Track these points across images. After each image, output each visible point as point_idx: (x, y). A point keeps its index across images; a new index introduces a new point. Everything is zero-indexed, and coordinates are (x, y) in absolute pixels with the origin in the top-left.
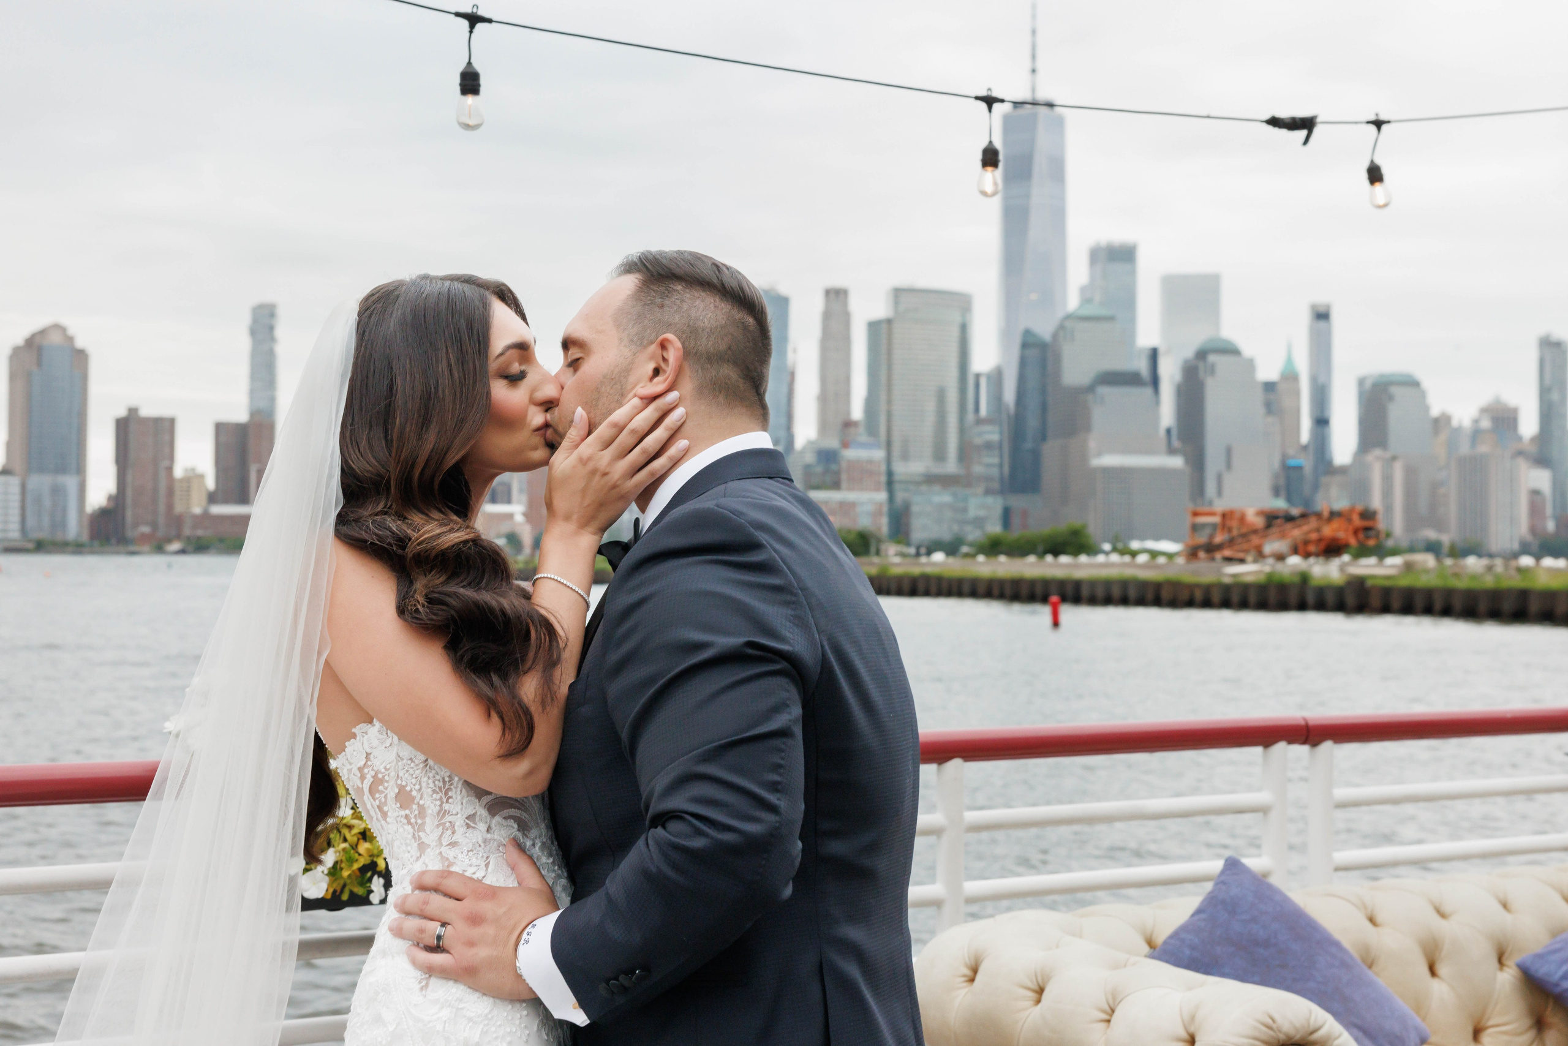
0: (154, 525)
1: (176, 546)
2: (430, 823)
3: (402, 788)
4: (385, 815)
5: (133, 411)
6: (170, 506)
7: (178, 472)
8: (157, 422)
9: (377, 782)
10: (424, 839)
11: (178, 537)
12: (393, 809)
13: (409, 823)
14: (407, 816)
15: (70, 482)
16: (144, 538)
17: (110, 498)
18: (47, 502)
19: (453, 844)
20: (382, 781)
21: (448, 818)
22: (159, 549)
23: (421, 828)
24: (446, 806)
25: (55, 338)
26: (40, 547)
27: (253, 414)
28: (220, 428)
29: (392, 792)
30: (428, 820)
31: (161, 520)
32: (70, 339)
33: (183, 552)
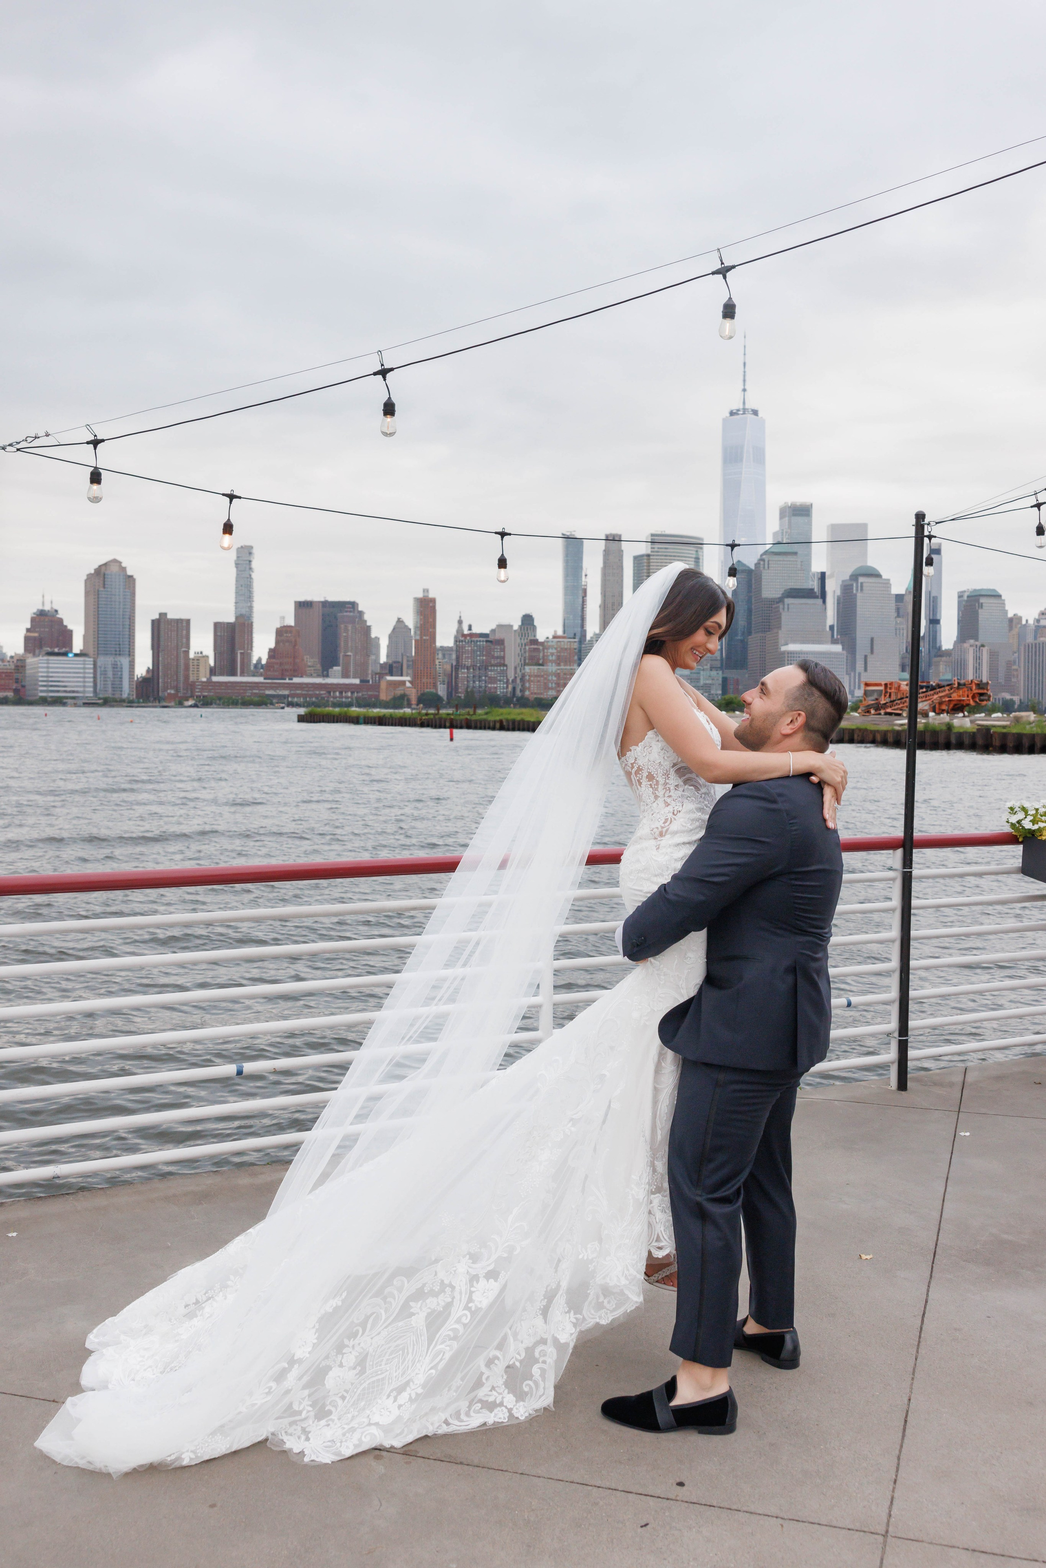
0: (177, 689)
1: (191, 702)
2: (660, 787)
3: (649, 773)
4: (640, 784)
5: (163, 615)
6: (187, 677)
7: (192, 655)
8: (178, 621)
9: (639, 769)
10: (657, 794)
11: (192, 696)
12: (645, 782)
13: (651, 787)
14: (651, 785)
15: (124, 661)
16: (171, 697)
17: (148, 671)
18: (110, 674)
19: (670, 796)
20: (641, 770)
21: (668, 786)
22: (180, 704)
23: (657, 789)
24: (667, 781)
25: (114, 569)
26: (106, 702)
27: (237, 618)
28: (216, 625)
29: (645, 774)
30: (660, 786)
31: (181, 685)
32: (124, 569)
33: (195, 706)
